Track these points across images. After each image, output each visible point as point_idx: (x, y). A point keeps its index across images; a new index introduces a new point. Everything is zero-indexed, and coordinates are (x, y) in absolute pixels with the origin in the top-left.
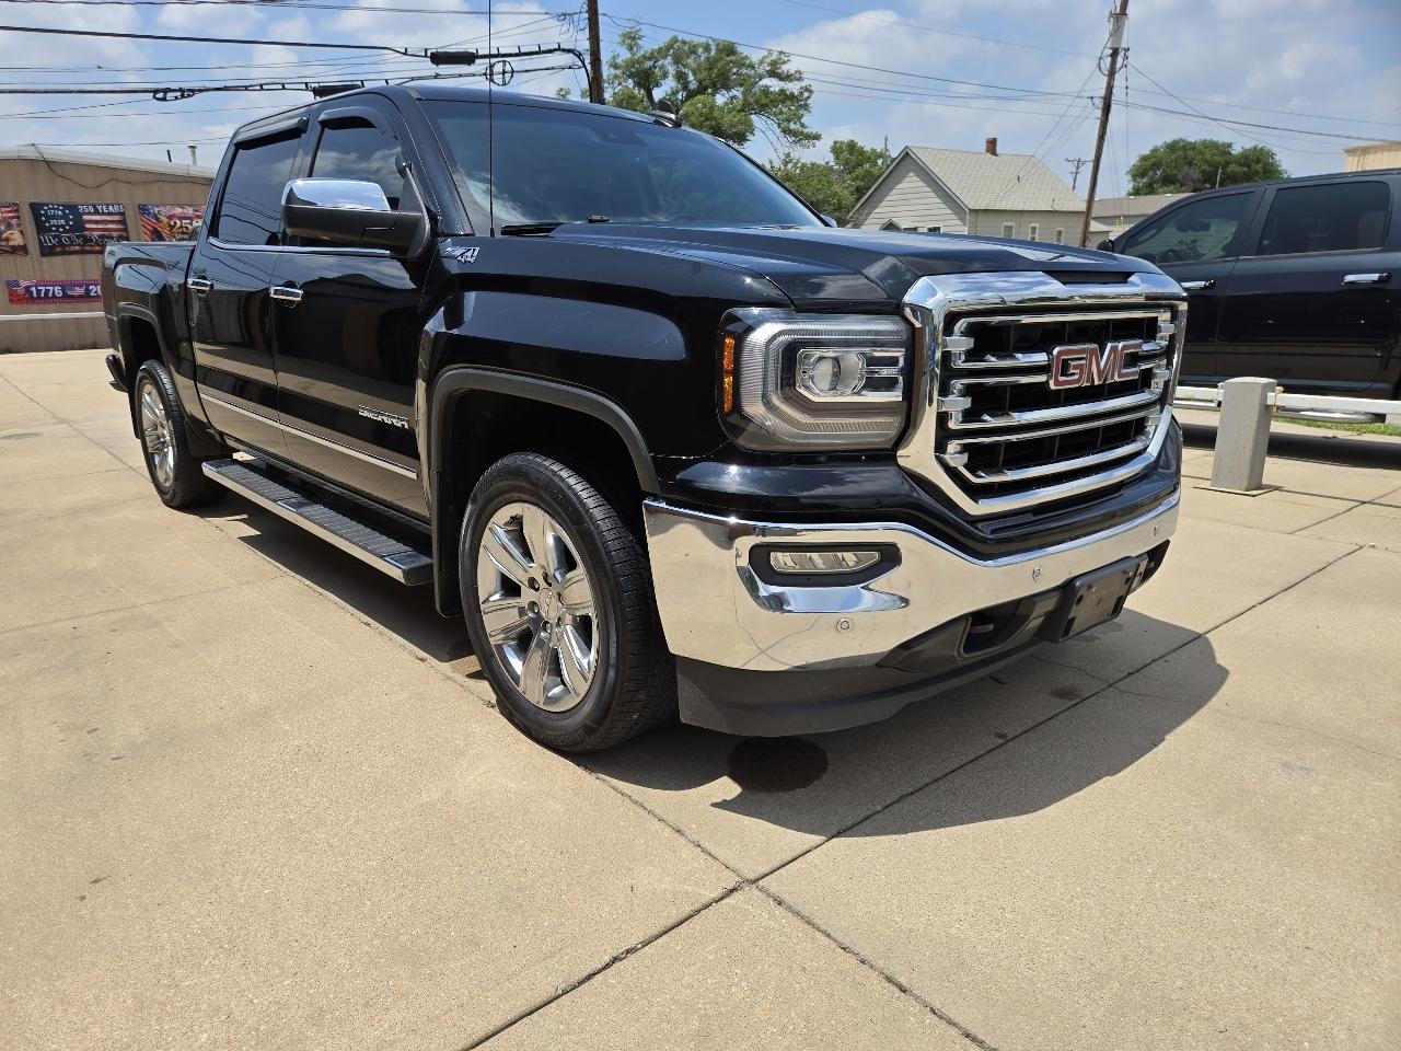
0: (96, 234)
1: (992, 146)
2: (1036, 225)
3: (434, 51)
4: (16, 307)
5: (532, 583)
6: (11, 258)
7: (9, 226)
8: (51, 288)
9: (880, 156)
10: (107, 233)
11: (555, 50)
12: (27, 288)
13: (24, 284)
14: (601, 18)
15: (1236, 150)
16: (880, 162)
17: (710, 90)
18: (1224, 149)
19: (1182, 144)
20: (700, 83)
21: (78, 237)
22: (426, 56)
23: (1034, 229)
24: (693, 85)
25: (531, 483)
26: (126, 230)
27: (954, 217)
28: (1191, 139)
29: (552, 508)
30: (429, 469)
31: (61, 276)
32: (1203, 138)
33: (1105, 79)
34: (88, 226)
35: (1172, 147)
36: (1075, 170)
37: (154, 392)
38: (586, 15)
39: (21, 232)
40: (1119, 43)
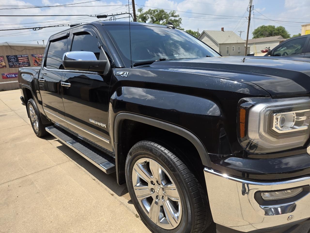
0: (21, 62)
1: (223, 29)
2: (234, 46)
3: (98, 15)
4: (4, 80)
5: (152, 182)
6: (2, 69)
7: (2, 61)
8: (12, 75)
9: (196, 33)
10: (24, 62)
11: (125, 13)
12: (6, 75)
13: (6, 74)
14: (135, 6)
15: (276, 27)
16: (196, 34)
17: (158, 21)
18: (273, 27)
19: (264, 26)
20: (156, 19)
21: (17, 63)
22: (96, 16)
23: (233, 47)
24: (155, 20)
25: (153, 153)
26: (29, 60)
27: (216, 46)
28: (266, 25)
29: (162, 163)
30: (114, 142)
31: (14, 72)
32: (269, 25)
33: (249, 13)
34: (19, 60)
35: (262, 27)
36: (240, 34)
37: (32, 107)
38: (132, 5)
39: (5, 62)
40: (252, 4)
